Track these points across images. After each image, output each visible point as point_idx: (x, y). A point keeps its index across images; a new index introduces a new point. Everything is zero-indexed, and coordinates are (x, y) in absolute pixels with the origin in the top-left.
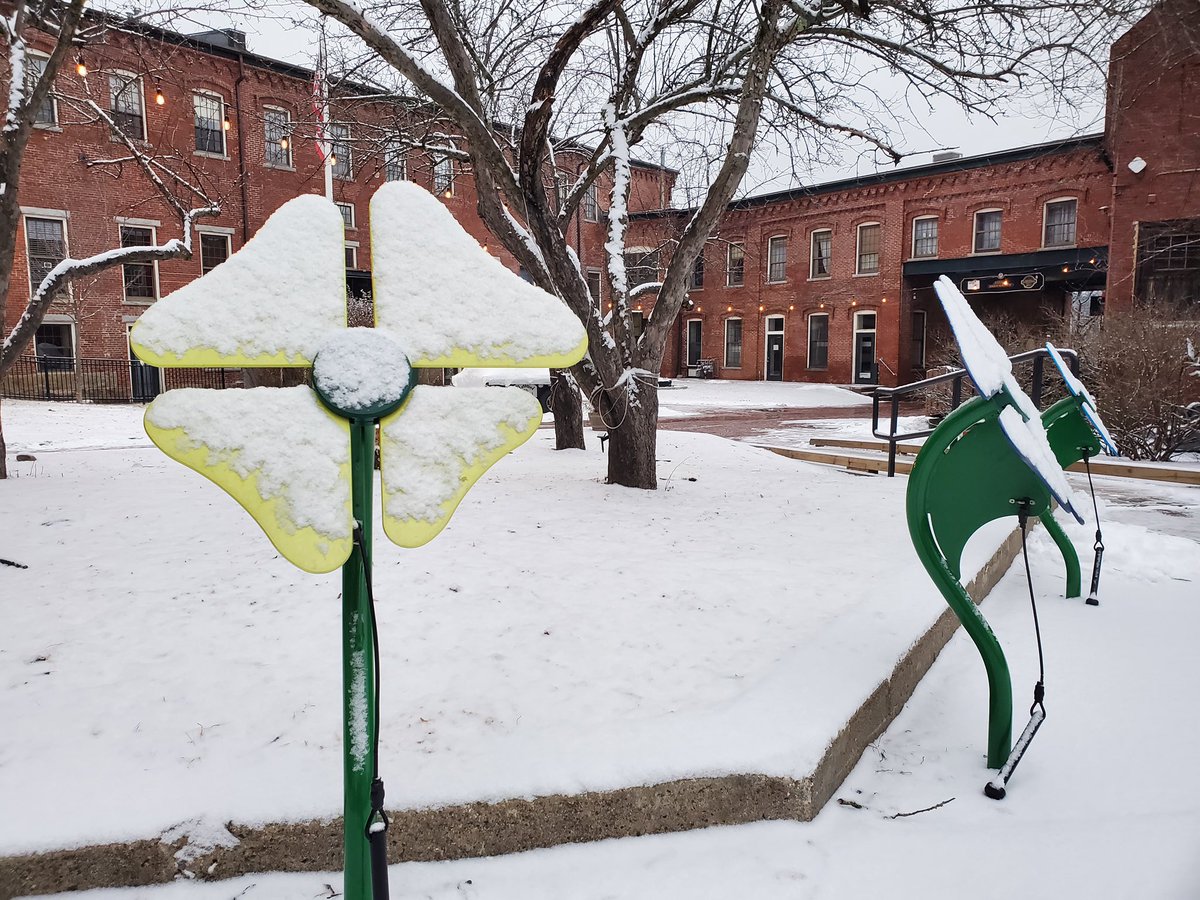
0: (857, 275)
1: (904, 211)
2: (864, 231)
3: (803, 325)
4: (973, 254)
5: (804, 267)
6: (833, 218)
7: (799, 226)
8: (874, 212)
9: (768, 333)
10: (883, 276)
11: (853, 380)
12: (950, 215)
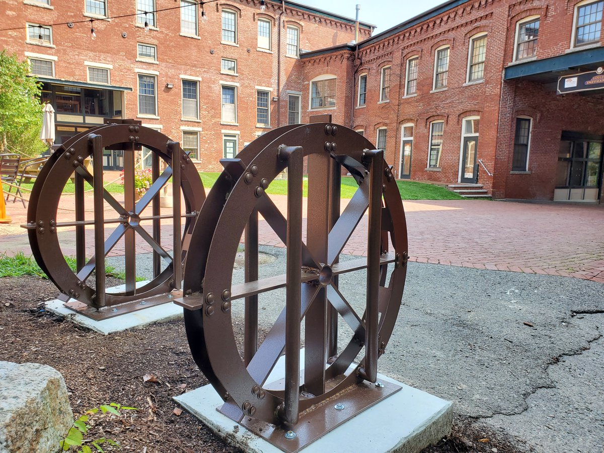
0: (467, 83)
1: (509, 16)
2: (475, 42)
3: (426, 131)
4: (572, 49)
5: (428, 81)
6: (451, 35)
7: (427, 46)
8: (483, 22)
9: (403, 139)
10: (487, 82)
11: (459, 180)
12: (552, 12)
